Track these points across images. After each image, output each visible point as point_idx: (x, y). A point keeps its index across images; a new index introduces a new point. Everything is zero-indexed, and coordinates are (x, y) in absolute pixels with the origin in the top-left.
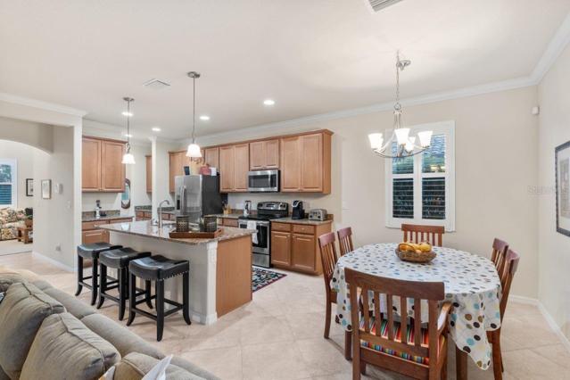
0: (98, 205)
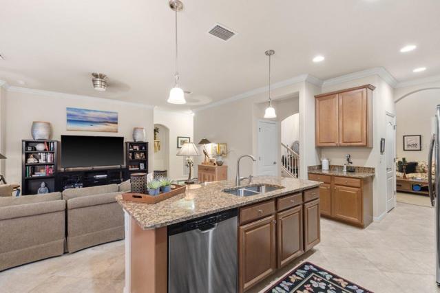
0: (348, 160)
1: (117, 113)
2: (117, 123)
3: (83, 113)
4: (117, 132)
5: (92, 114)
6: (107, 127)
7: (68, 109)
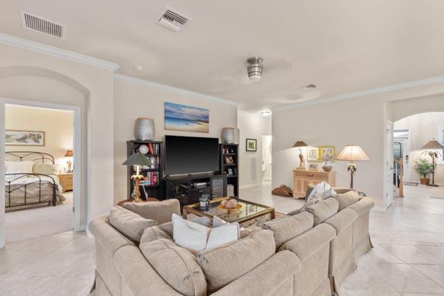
1: (208, 110)
2: (208, 122)
3: (180, 110)
4: (208, 132)
5: (188, 111)
6: (200, 126)
7: (166, 104)
